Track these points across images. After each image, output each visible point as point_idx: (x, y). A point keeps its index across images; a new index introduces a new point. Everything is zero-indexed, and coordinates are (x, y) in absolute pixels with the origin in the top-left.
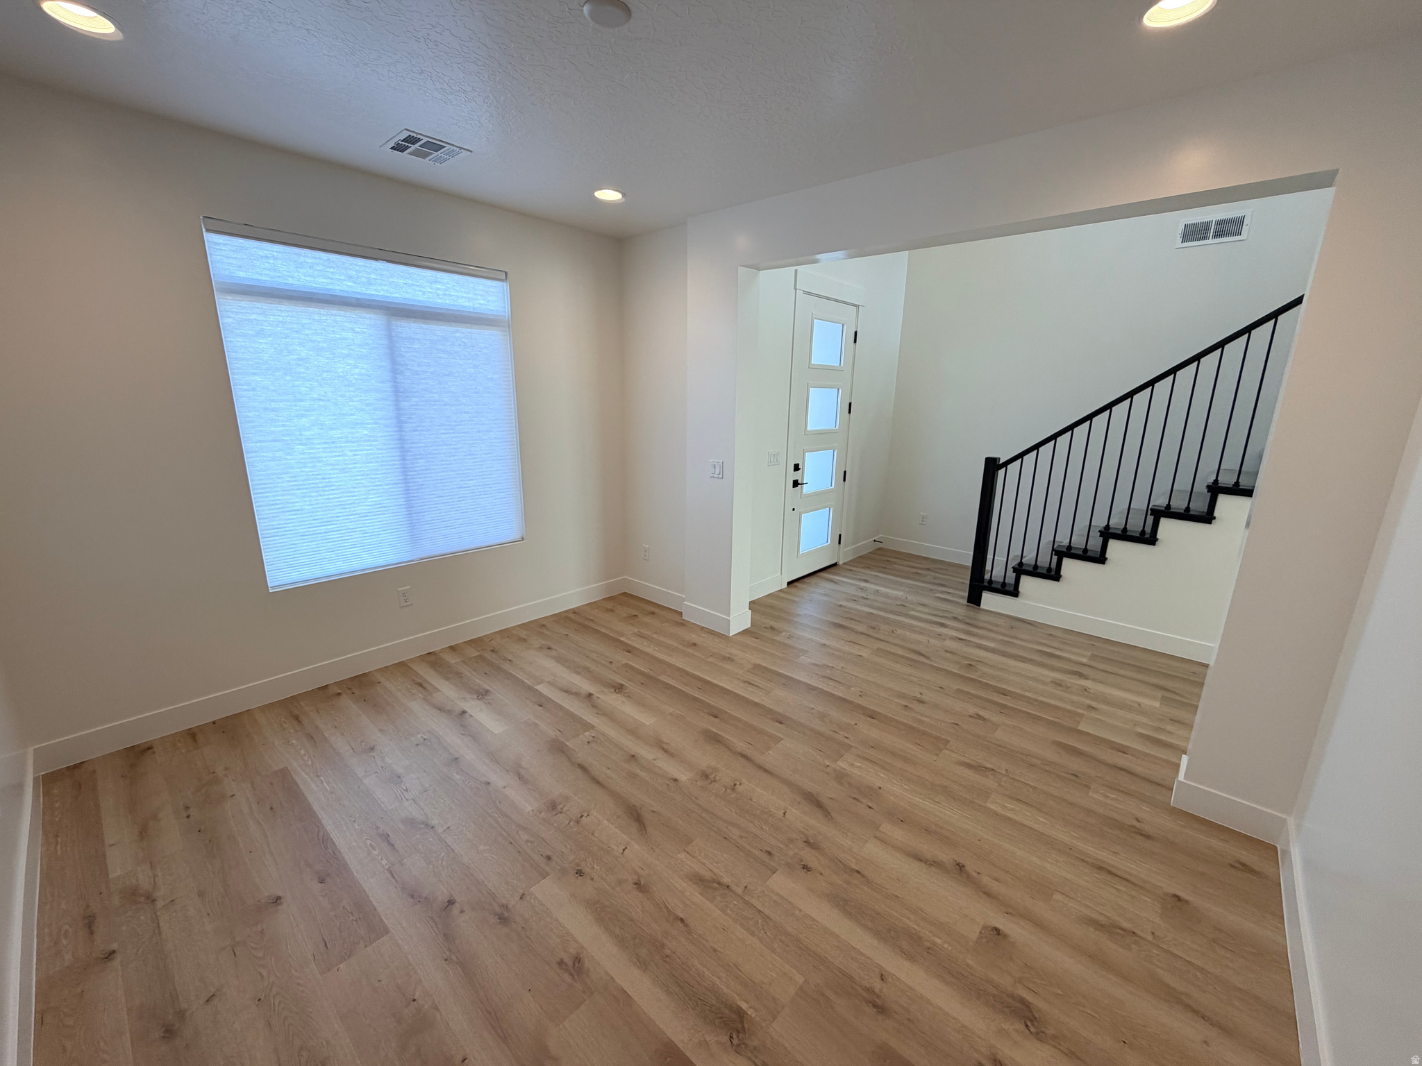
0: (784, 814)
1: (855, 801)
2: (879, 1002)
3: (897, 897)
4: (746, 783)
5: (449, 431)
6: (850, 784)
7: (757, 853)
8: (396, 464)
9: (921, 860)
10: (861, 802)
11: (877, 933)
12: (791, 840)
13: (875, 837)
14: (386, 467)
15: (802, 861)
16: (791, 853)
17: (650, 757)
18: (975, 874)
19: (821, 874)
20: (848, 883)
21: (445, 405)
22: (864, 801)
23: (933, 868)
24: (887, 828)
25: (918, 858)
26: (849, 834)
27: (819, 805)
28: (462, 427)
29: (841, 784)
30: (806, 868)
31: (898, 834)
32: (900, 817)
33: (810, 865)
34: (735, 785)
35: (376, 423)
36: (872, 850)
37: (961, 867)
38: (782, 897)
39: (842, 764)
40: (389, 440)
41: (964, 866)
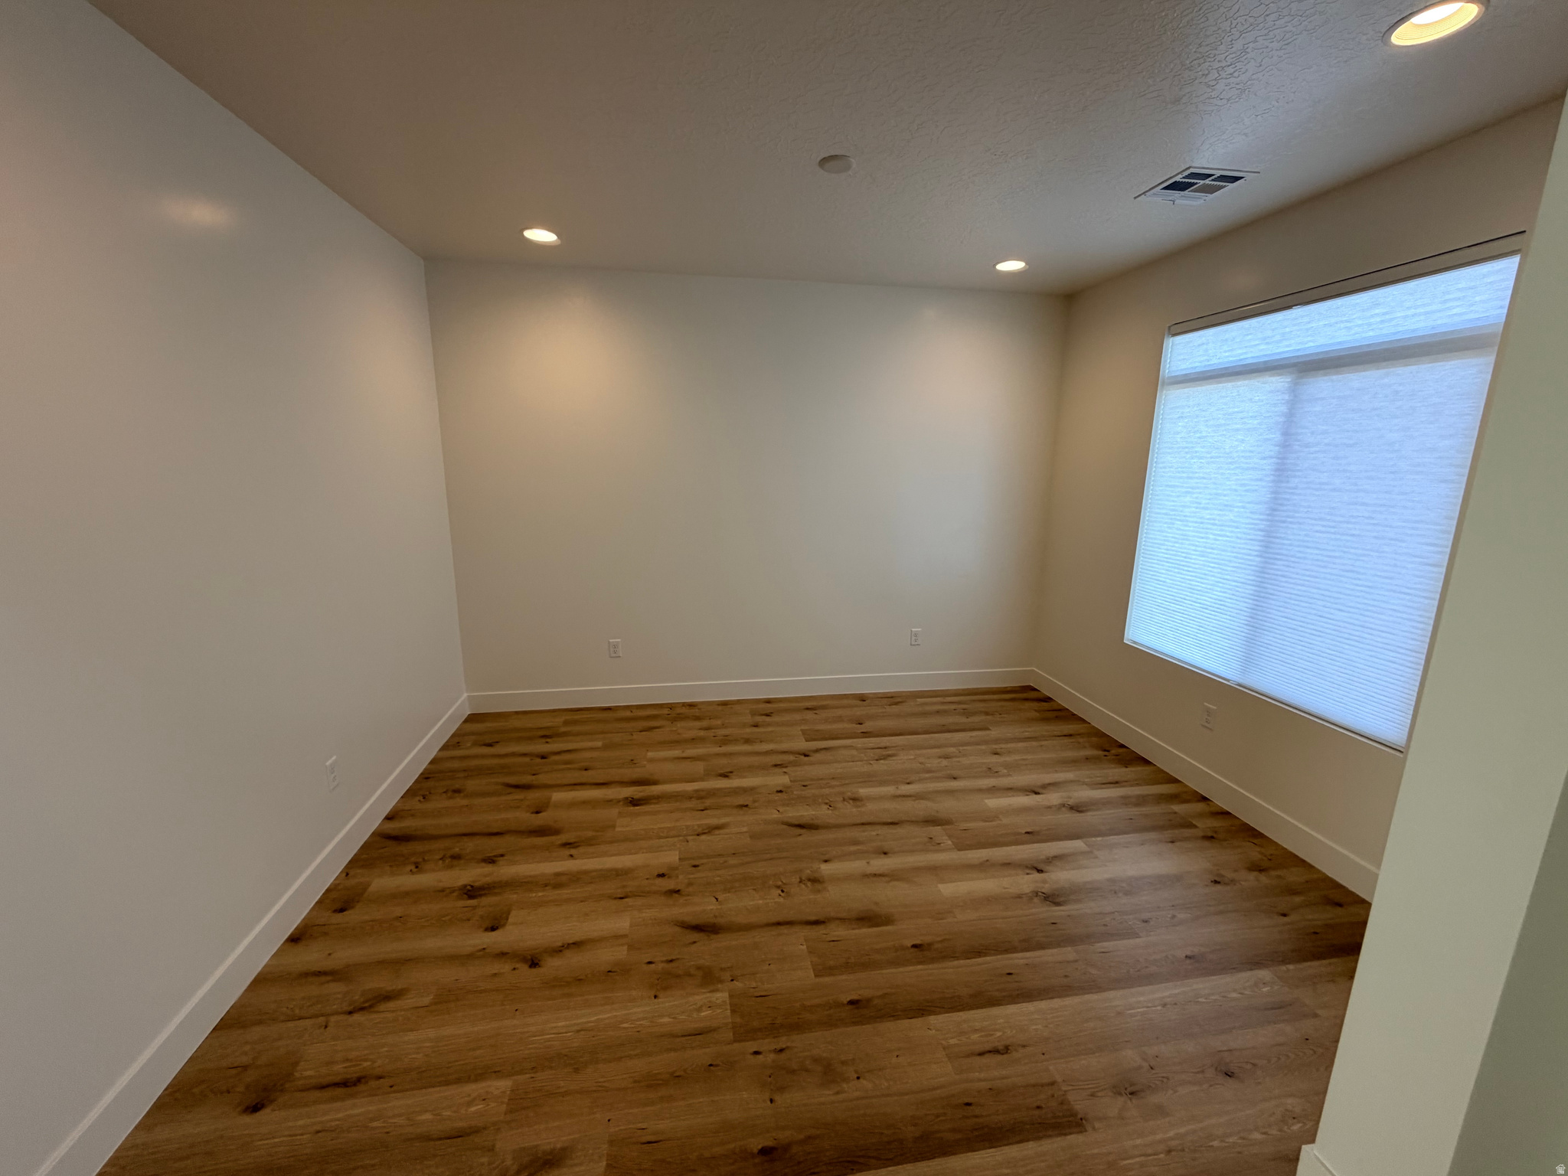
0: (717, 899)
1: (670, 958)
2: (568, 846)
3: (582, 901)
4: (776, 900)
5: (1329, 529)
6: (690, 975)
7: (705, 861)
8: (1253, 561)
9: (574, 944)
10: (662, 962)
11: (586, 872)
12: (690, 884)
13: (625, 936)
14: (1240, 561)
15: (669, 877)
16: (681, 877)
17: (873, 862)
18: (517, 966)
19: (647, 879)
20: (624, 887)
21: (1334, 490)
22: (661, 966)
23: (560, 944)
24: (620, 953)
25: (577, 945)
26: (650, 921)
27: (698, 928)
28: (1350, 526)
29: (699, 968)
30: (662, 875)
31: (607, 956)
32: (614, 975)
33: (660, 879)
34: (783, 891)
35: (1244, 507)
36: (622, 923)
37: (534, 963)
38: (661, 851)
39: (721, 996)
40: (1250, 529)
41: (530, 967)
